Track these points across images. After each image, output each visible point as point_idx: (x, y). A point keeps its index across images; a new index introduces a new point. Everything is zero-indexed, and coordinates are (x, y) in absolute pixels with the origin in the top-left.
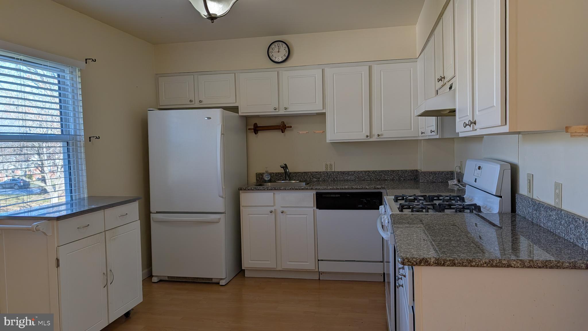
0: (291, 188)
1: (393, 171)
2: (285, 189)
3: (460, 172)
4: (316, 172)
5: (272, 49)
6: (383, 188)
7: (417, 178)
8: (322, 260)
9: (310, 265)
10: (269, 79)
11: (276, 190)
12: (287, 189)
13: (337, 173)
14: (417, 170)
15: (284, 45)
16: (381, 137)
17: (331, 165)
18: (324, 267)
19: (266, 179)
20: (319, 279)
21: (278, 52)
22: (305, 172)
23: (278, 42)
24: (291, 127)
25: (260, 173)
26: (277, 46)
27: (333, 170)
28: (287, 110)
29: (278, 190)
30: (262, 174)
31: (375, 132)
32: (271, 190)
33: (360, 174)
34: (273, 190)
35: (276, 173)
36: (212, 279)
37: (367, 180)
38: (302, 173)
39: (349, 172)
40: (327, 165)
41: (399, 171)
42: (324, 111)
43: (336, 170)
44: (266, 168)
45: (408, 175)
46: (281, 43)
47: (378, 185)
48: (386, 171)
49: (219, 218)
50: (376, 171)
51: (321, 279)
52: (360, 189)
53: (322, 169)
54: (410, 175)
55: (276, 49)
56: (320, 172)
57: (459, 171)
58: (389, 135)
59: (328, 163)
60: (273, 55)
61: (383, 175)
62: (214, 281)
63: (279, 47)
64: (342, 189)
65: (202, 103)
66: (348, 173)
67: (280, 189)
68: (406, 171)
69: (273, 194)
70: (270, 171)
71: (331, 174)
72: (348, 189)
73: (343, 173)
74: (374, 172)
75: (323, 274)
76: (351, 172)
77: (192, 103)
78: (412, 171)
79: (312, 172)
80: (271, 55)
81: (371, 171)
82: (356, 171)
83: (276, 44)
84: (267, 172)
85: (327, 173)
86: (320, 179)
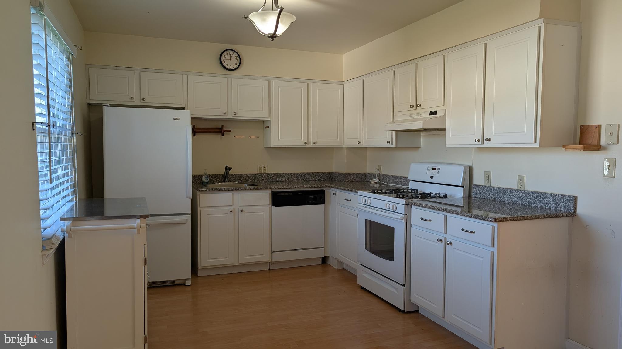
0: (251, 188)
1: (316, 173)
2: (246, 190)
3: (379, 174)
4: (252, 174)
5: (224, 57)
6: (327, 187)
7: (333, 179)
8: (275, 252)
9: (266, 257)
10: (219, 84)
11: (237, 190)
12: (248, 190)
13: (271, 175)
14: (333, 172)
15: (236, 55)
16: (317, 144)
17: (265, 168)
18: (277, 257)
19: (206, 181)
20: (270, 269)
21: (230, 60)
22: (241, 174)
23: (230, 51)
24: (230, 131)
25: (196, 175)
26: (228, 54)
27: (267, 173)
28: (236, 115)
29: (239, 190)
30: (201, 176)
31: (311, 140)
32: (232, 190)
33: (289, 175)
34: (234, 190)
35: (213, 175)
36: (174, 281)
37: (295, 181)
38: (239, 175)
39: (281, 174)
40: (261, 168)
41: (320, 173)
42: (269, 119)
43: (269, 173)
44: (205, 170)
45: (326, 176)
46: (232, 52)
47: (323, 184)
48: (310, 173)
49: (187, 219)
50: (303, 173)
51: (271, 269)
52: (309, 188)
53: (257, 171)
54: (328, 177)
55: (228, 57)
56: (256, 174)
57: (379, 172)
58: (321, 143)
59: (262, 166)
60: (225, 62)
61: (308, 177)
62: (176, 283)
63: (231, 56)
64: (296, 188)
65: (144, 101)
66: (279, 175)
67: (241, 190)
68: (325, 173)
69: (232, 195)
70: (208, 174)
71: (265, 176)
72: (300, 188)
73: (276, 175)
74: (301, 174)
75: (273, 264)
76: (282, 174)
77: (132, 100)
78: (330, 173)
79: (248, 174)
80: (223, 62)
81: (299, 173)
82: (286, 173)
83: (228, 52)
84: (205, 174)
85: (262, 175)
86: (256, 181)
